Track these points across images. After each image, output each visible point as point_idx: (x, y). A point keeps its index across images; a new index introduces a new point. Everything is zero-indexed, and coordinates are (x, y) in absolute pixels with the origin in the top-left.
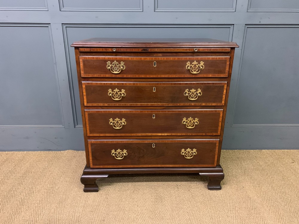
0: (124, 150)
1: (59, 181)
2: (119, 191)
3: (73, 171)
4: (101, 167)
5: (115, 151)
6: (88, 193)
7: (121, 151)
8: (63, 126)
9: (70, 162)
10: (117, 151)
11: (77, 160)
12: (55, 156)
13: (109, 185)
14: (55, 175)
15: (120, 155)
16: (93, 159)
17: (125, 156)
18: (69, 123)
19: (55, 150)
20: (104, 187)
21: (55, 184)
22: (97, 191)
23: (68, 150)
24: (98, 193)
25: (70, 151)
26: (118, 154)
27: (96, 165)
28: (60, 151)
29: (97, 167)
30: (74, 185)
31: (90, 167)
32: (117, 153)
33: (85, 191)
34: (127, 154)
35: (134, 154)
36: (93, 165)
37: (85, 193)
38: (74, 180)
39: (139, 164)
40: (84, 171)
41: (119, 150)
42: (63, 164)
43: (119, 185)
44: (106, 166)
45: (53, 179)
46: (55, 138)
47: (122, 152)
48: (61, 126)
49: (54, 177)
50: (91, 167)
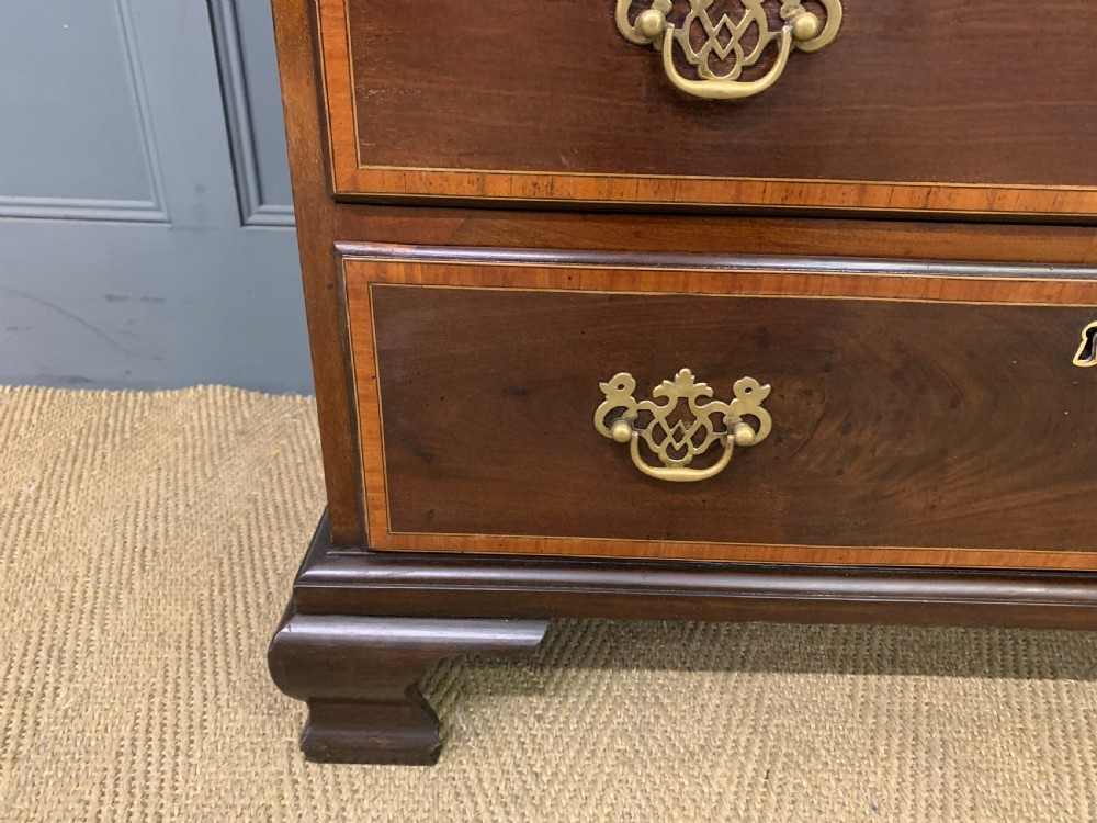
0: (739, 385)
1: (96, 631)
2: (624, 760)
3: (227, 547)
4: (479, 542)
5: (642, 392)
6: (343, 769)
7: (705, 388)
8: (158, 209)
9: (208, 469)
10: (658, 390)
11: (260, 460)
12: (107, 425)
13: (528, 692)
14: (81, 571)
15: (687, 440)
16: (392, 469)
17: (741, 450)
18: (200, 189)
19: (112, 385)
20: (489, 713)
21: (60, 660)
22: (428, 757)
23: (205, 384)
24: (433, 771)
25: (219, 394)
26: (671, 419)
27: (429, 524)
28: (149, 387)
29: (438, 541)
30: (222, 677)
31: (360, 540)
32: (660, 413)
33: (318, 749)
34: (766, 429)
35: (846, 429)
36: (398, 522)
37: (313, 767)
38: (230, 627)
39: (870, 537)
40: (298, 579)
41: (683, 384)
42: (153, 487)
43: (617, 690)
44: (525, 543)
45: (51, 606)
46: (110, 298)
47: (718, 405)
48: (141, 208)
49: (66, 589)
50: (373, 544)
